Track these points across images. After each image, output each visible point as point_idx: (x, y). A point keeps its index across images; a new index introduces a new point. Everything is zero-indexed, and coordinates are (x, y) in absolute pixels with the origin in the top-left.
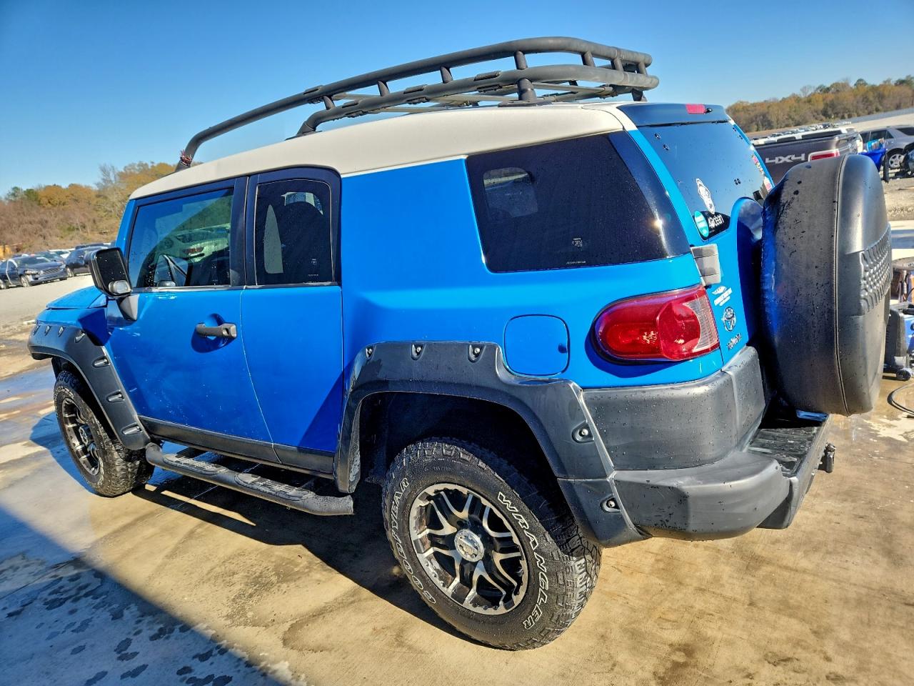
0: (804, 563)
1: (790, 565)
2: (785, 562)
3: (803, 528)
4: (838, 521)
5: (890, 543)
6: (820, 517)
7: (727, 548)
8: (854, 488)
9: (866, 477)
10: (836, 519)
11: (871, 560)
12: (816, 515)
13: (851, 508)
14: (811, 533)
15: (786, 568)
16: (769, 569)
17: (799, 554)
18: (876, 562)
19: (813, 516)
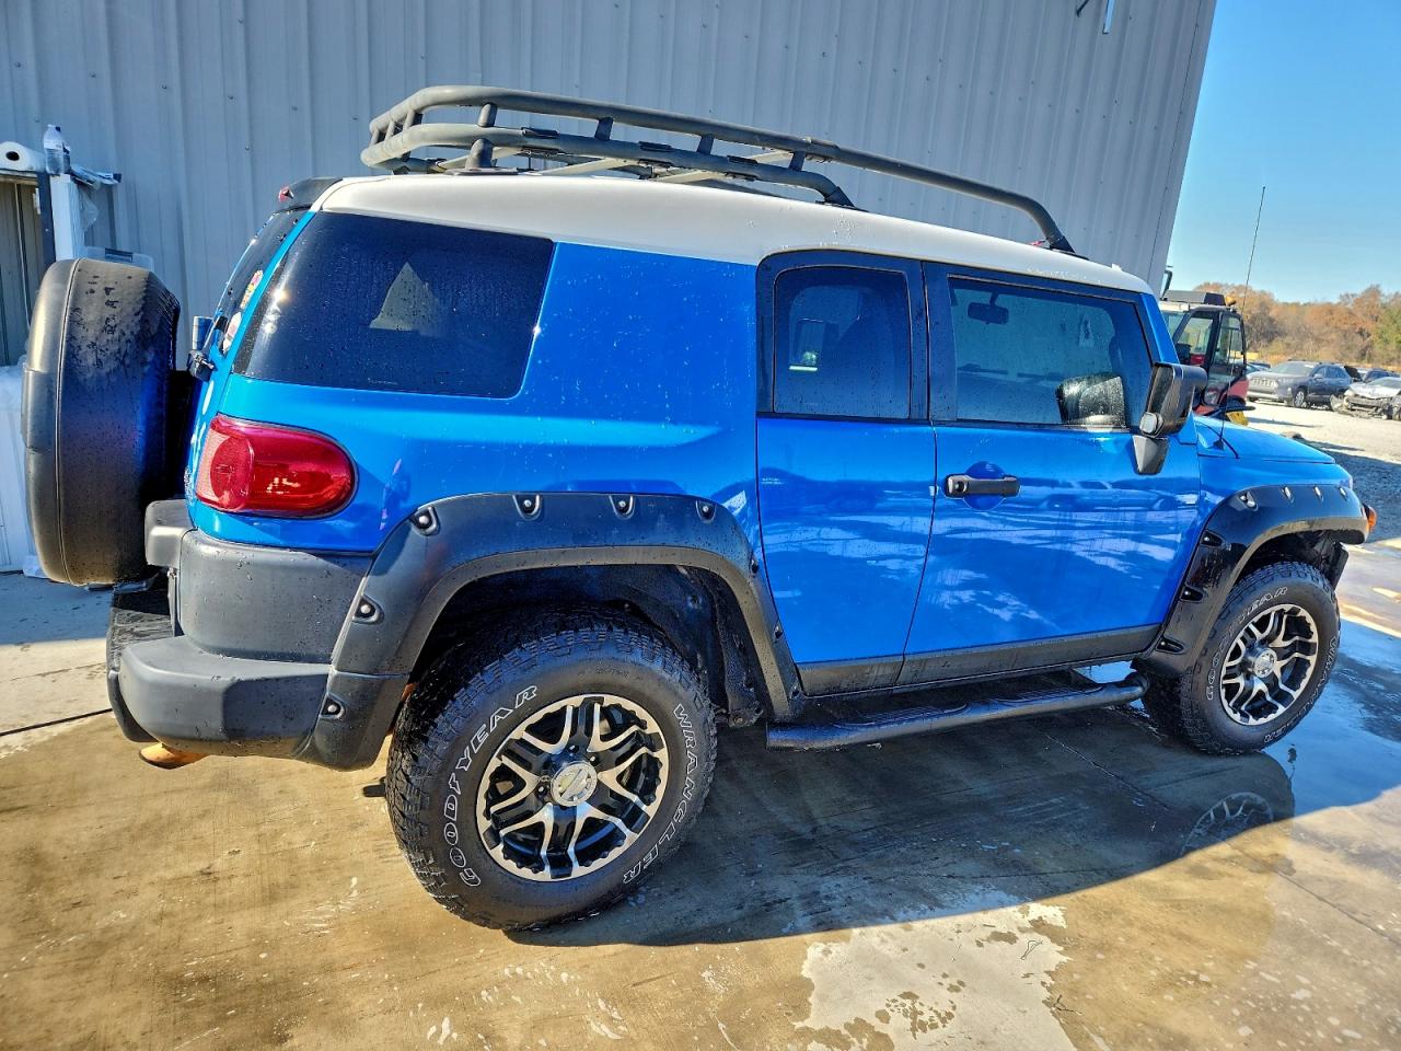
0: (157, 804)
1: (175, 796)
2: (184, 796)
3: (171, 848)
4: (118, 882)
5: (33, 877)
6: (147, 878)
7: (264, 783)
8: (88, 968)
9: (61, 1012)
10: (122, 884)
11: (66, 841)
12: (155, 877)
13: (94, 916)
14: (156, 846)
15: (179, 791)
16: (201, 782)
17: (167, 812)
18: (59, 841)
19: (157, 874)
